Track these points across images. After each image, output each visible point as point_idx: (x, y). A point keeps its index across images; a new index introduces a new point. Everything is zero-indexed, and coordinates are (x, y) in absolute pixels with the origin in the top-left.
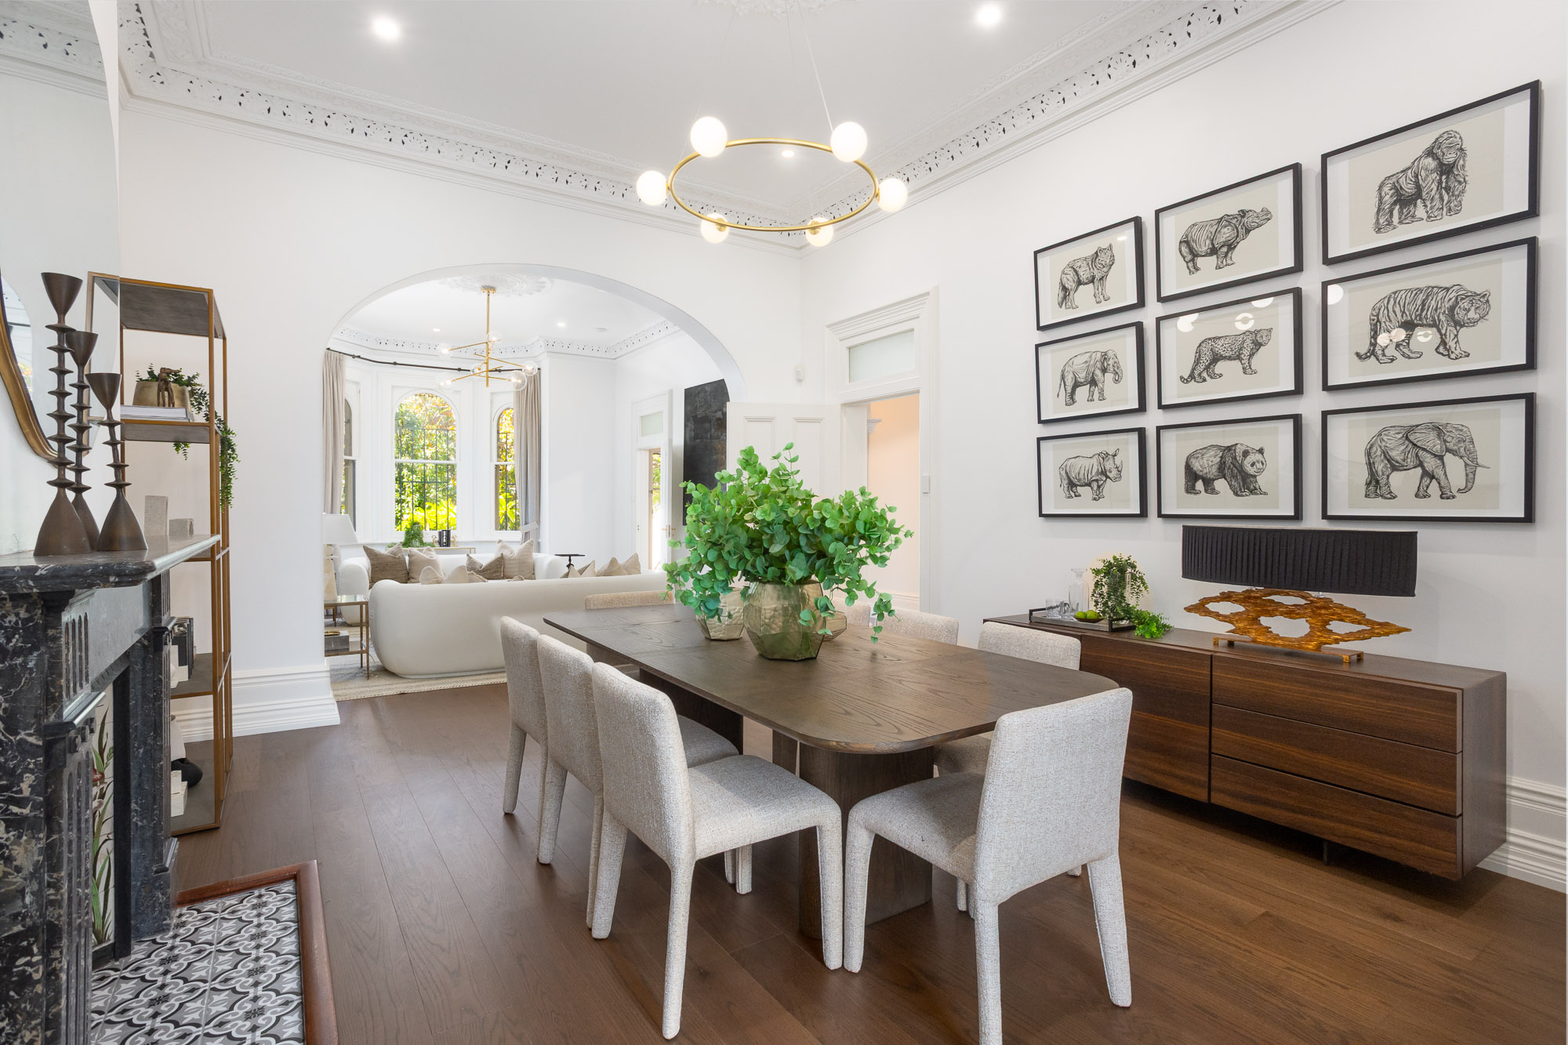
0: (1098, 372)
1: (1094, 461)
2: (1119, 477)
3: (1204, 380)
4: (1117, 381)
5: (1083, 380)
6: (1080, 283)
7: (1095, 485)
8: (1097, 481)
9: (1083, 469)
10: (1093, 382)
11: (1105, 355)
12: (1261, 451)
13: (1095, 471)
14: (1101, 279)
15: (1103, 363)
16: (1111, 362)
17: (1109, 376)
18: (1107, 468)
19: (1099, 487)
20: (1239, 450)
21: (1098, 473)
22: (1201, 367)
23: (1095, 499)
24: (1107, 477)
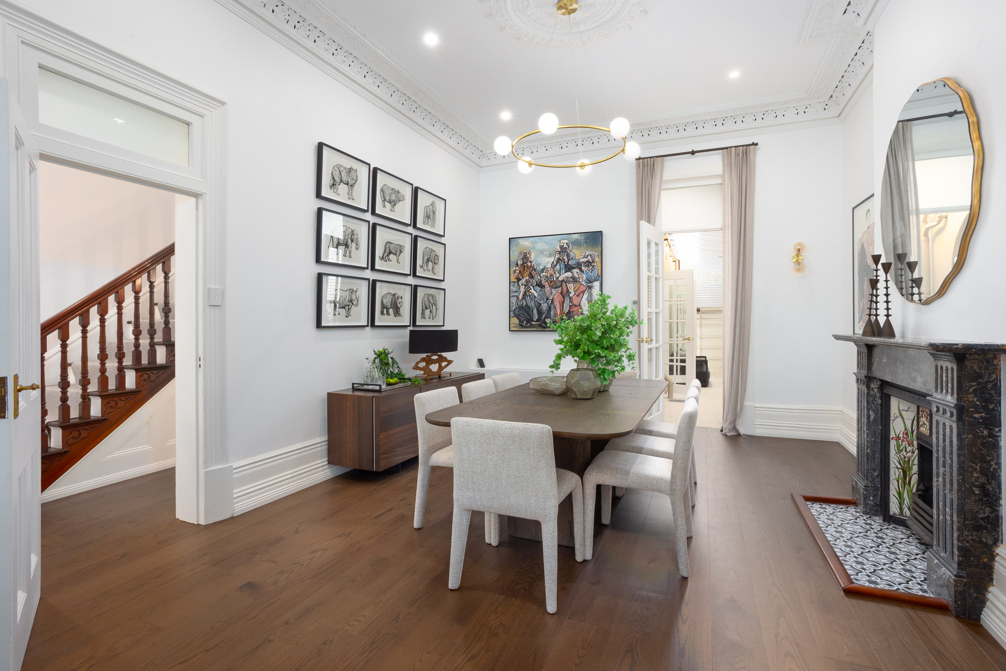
0: (349, 240)
1: (347, 293)
2: (357, 305)
3: (386, 261)
4: (357, 249)
5: (342, 242)
6: (341, 181)
7: (347, 308)
8: (348, 305)
9: (342, 297)
10: (347, 246)
11: (353, 232)
12: (401, 298)
13: (347, 299)
14: (352, 186)
15: (352, 236)
16: (355, 237)
17: (354, 245)
18: (353, 298)
19: (349, 309)
20: (397, 296)
21: (349, 301)
22: (386, 254)
23: (346, 317)
24: (353, 304)
